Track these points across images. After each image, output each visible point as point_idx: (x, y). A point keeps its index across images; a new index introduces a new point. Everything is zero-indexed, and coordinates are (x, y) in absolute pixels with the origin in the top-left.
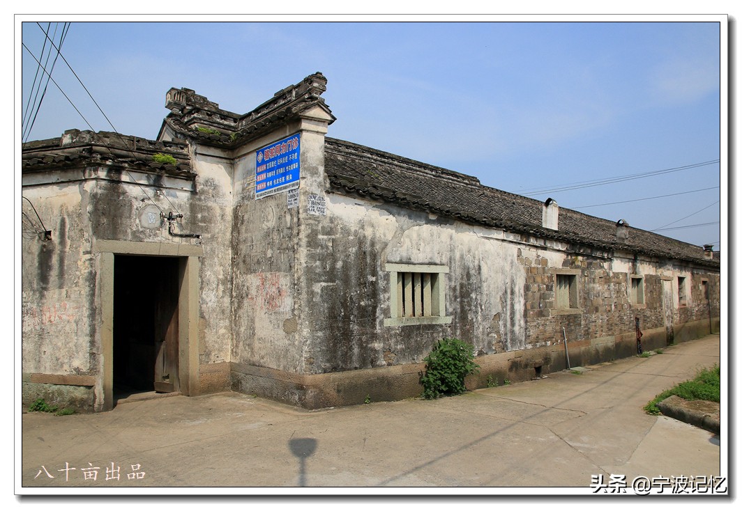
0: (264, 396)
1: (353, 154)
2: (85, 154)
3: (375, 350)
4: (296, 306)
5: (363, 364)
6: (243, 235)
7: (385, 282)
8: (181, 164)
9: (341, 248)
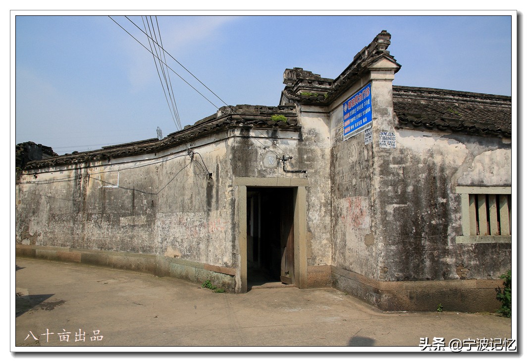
0: (352, 294)
1: (435, 98)
2: (228, 121)
3: (447, 264)
4: (373, 224)
5: (435, 275)
6: (338, 169)
7: (457, 203)
8: (291, 120)
9: (411, 175)
